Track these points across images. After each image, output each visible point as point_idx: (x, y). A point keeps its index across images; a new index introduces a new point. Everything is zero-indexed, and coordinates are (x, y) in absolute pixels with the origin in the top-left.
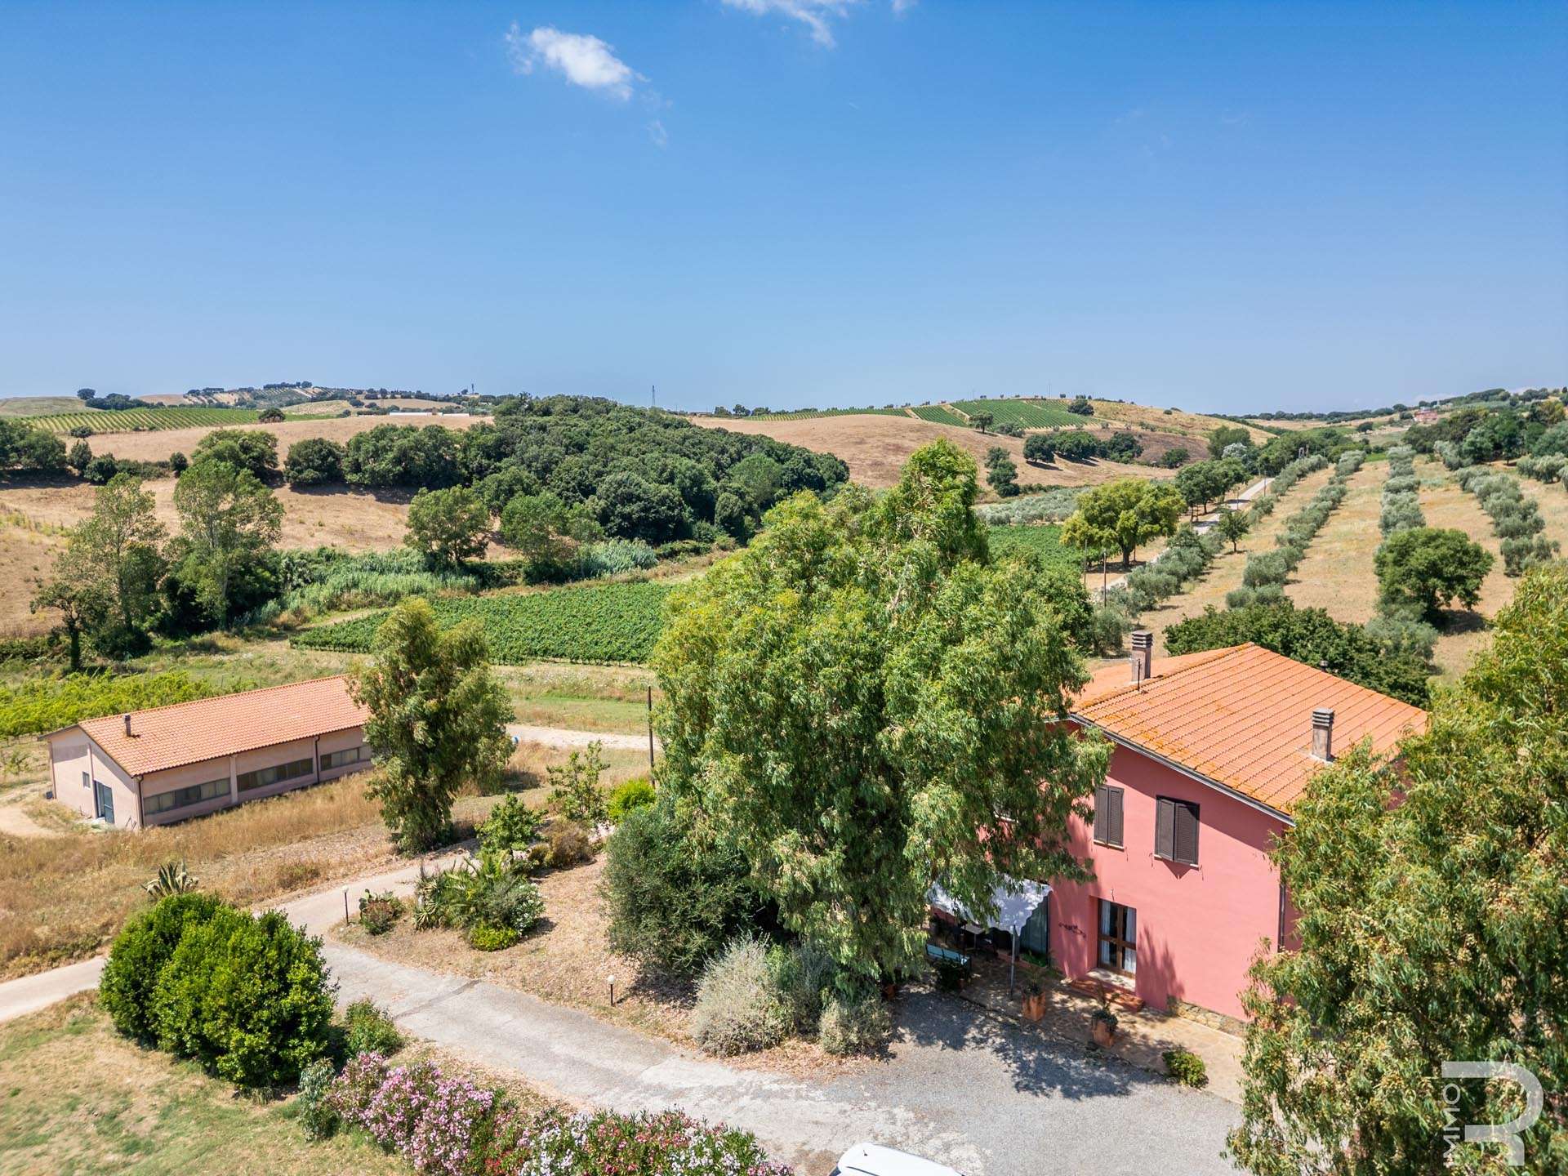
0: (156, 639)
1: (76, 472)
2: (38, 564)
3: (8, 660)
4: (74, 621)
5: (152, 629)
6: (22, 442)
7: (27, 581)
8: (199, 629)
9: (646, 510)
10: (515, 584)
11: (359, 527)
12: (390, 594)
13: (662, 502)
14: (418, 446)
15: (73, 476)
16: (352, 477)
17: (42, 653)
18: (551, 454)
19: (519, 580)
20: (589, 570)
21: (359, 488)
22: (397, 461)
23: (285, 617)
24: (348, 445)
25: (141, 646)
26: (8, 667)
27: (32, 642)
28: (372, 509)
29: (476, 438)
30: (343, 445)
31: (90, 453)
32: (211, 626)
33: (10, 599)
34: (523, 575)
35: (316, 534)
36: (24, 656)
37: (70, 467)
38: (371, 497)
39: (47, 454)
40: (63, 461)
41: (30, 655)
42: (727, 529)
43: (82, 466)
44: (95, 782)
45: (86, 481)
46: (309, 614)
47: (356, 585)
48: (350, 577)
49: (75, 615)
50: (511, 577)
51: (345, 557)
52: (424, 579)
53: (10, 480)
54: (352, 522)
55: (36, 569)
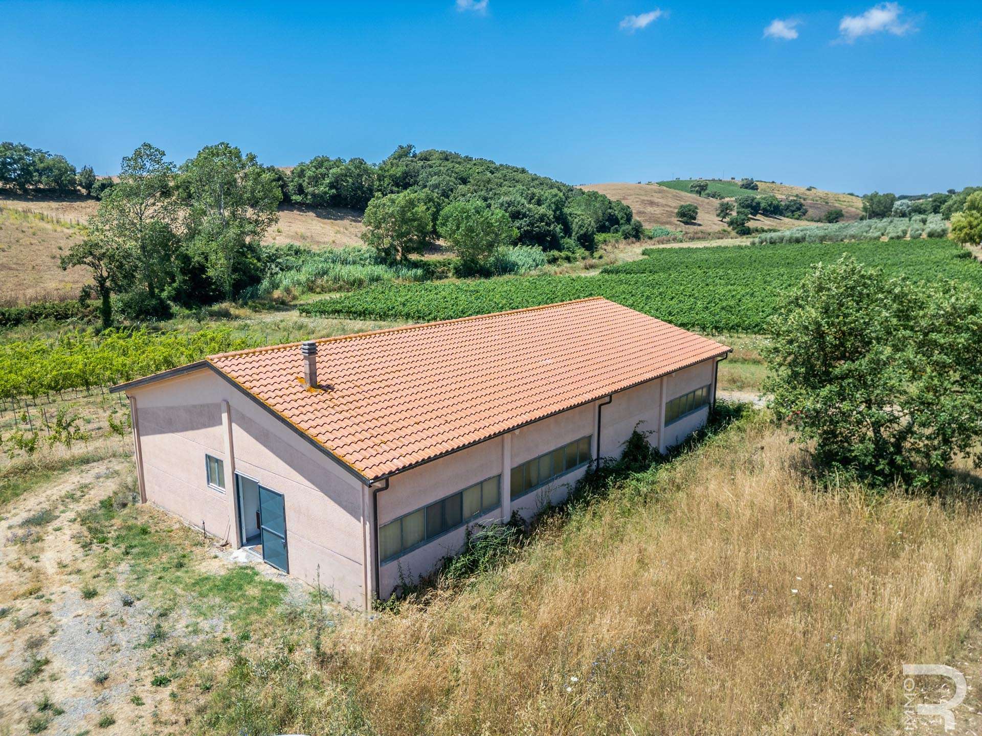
0: (175, 308)
1: (84, 191)
2: (62, 245)
3: (41, 320)
4: (104, 280)
5: (169, 298)
6: (42, 165)
7: (54, 257)
8: (210, 301)
9: (531, 224)
10: (447, 277)
11: (309, 234)
12: (354, 281)
13: (542, 219)
14: (347, 174)
15: (82, 195)
16: (297, 198)
17: (72, 315)
18: (447, 184)
19: (450, 275)
20: (506, 268)
21: (303, 207)
22: (332, 186)
23: (277, 294)
24: (293, 173)
25: (164, 313)
26: (41, 327)
27: (63, 305)
28: (314, 222)
29: (388, 171)
30: (288, 173)
31: (94, 176)
32: (220, 297)
33: (39, 271)
34: (453, 271)
35: (277, 238)
36: (56, 317)
37: (79, 188)
38: (311, 214)
39: (61, 175)
40: (73, 182)
41: (61, 316)
42: (583, 245)
43: (88, 186)
44: (237, 478)
45: (93, 198)
46: (297, 294)
47: (325, 273)
48: (320, 266)
49: (105, 274)
50: (443, 272)
51: (309, 252)
52: (380, 270)
53: (34, 196)
54: (303, 231)
55: (60, 249)
